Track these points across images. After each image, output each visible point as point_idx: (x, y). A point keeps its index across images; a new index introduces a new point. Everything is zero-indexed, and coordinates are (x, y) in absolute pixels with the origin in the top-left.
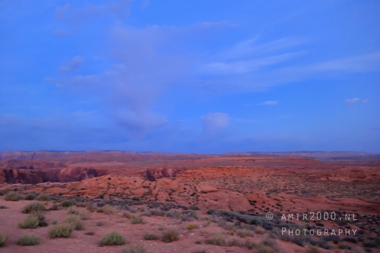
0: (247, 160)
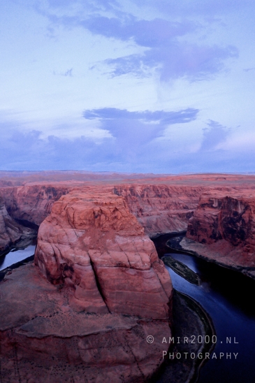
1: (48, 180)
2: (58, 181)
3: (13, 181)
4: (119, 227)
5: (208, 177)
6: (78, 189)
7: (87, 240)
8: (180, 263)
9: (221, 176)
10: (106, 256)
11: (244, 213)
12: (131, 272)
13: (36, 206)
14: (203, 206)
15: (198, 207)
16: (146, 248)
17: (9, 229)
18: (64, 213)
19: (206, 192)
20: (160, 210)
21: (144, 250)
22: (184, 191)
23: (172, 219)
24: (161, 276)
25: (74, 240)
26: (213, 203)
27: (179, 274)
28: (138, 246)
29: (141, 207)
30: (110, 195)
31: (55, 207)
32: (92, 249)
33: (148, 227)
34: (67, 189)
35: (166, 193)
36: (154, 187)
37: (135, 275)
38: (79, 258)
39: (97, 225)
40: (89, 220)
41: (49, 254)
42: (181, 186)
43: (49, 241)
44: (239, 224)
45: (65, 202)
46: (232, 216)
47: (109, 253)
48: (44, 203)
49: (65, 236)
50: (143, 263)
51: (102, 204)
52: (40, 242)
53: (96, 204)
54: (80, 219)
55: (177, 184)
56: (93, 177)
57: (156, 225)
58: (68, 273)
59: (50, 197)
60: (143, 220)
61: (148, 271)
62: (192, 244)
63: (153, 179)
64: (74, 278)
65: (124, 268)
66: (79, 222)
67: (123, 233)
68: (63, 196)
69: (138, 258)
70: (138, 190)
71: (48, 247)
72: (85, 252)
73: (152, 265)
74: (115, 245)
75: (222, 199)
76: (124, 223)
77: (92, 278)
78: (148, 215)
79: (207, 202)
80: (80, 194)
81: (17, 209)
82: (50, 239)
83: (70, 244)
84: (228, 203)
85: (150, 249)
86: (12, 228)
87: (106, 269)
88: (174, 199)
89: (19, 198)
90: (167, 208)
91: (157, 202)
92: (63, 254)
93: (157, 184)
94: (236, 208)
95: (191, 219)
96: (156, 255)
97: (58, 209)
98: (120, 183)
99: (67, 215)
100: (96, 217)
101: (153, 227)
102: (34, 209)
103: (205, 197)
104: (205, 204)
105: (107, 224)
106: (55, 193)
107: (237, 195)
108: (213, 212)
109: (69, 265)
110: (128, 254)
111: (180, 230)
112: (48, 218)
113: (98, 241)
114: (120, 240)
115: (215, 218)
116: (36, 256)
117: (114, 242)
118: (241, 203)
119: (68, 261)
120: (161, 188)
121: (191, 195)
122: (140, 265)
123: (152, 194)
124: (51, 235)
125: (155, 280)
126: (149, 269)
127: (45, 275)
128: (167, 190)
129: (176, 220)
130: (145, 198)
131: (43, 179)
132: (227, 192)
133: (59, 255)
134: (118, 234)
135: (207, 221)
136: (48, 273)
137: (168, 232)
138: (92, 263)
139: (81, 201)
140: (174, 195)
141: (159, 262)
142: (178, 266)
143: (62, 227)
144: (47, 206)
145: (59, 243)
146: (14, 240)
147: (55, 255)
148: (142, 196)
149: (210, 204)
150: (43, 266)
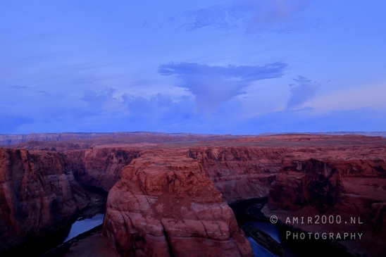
0: (300, 139)
1: (118, 142)
2: (129, 143)
3: (81, 144)
4: (195, 193)
5: (291, 137)
6: (150, 152)
7: (160, 207)
8: (261, 233)
9: (304, 137)
10: (181, 225)
11: (331, 176)
12: (209, 243)
13: (105, 170)
14: (286, 169)
15: (280, 170)
16: (224, 215)
17: (76, 195)
18: (135, 178)
19: (288, 154)
20: (239, 174)
21: (222, 219)
22: (266, 154)
23: (252, 184)
24: (241, 247)
25: (146, 207)
26: (297, 166)
27: (261, 244)
28: (215, 214)
29: (219, 171)
30: (184, 158)
31: (126, 171)
32: (166, 217)
33: (226, 193)
34: (138, 152)
35: (246, 156)
36: (232, 149)
37: (213, 246)
38: (152, 227)
39: (171, 191)
40: (163, 186)
41: (119, 223)
42: (261, 147)
43: (118, 209)
44: (326, 189)
45: (136, 167)
46: (318, 180)
47: (184, 222)
48: (114, 167)
49: (137, 204)
50: (222, 232)
51: (176, 168)
52: (109, 210)
53: (170, 168)
54: (152, 185)
55: (258, 145)
56: (167, 139)
57: (235, 190)
58: (139, 244)
59: (120, 161)
60: (220, 185)
61: (226, 242)
62: (275, 211)
63: (231, 140)
64: (146, 249)
65: (201, 239)
66: (151, 188)
67: (199, 199)
68: (134, 160)
69: (216, 227)
70: (215, 152)
71: (118, 216)
72: (158, 221)
73: (232, 234)
74: (191, 212)
75: (307, 162)
76: (201, 188)
77: (166, 250)
78: (226, 180)
79: (290, 165)
80: (152, 158)
81: (85, 174)
82: (120, 206)
83: (142, 212)
84: (313, 166)
85: (229, 217)
86: (79, 195)
87: (180, 240)
88: (254, 162)
89: (87, 162)
90: (246, 172)
91: (236, 165)
92: (134, 223)
93: (236, 146)
94: (323, 171)
95: (272, 183)
96: (235, 223)
97: (128, 174)
98: (195, 145)
99: (139, 180)
100: (170, 182)
101: (232, 192)
102: (103, 174)
103: (287, 159)
104: (288, 167)
105: (182, 190)
106: (126, 156)
107: (322, 157)
108: (298, 176)
109: (141, 235)
110: (204, 222)
111: (261, 196)
112: (118, 184)
113: (172, 208)
114: (196, 208)
115: (299, 182)
116: (104, 225)
117: (190, 209)
118: (327, 165)
119: (139, 230)
120: (240, 150)
121: (272, 158)
122: (218, 234)
123: (231, 157)
124: (121, 203)
125: (235, 252)
126: (228, 239)
127: (114, 247)
128: (246, 152)
129: (257, 185)
130: (223, 162)
131: (113, 142)
132: (311, 154)
133: (129, 223)
134: (194, 201)
135: (290, 185)
136: (117, 244)
137: (248, 198)
138: (165, 232)
139: (153, 165)
140: (254, 158)
141: (239, 232)
142: (260, 236)
143: (133, 194)
144: (117, 170)
145: (130, 211)
146: (81, 208)
147: (125, 224)
148: (220, 159)
149: (293, 167)
150: (112, 236)
